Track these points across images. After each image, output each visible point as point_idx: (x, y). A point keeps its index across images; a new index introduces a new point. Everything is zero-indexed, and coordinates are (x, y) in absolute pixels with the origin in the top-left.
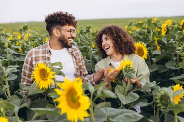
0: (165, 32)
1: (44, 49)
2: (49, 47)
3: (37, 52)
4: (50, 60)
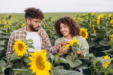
1: (22, 31)
3: (18, 33)
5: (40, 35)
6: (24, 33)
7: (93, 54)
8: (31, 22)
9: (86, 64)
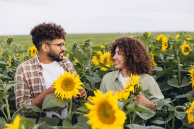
0: (167, 47)
1: (33, 64)
2: (39, 61)
4: (42, 75)
5: (64, 67)
6: (37, 67)
7: (169, 99)
8: (50, 48)
9: (160, 116)
